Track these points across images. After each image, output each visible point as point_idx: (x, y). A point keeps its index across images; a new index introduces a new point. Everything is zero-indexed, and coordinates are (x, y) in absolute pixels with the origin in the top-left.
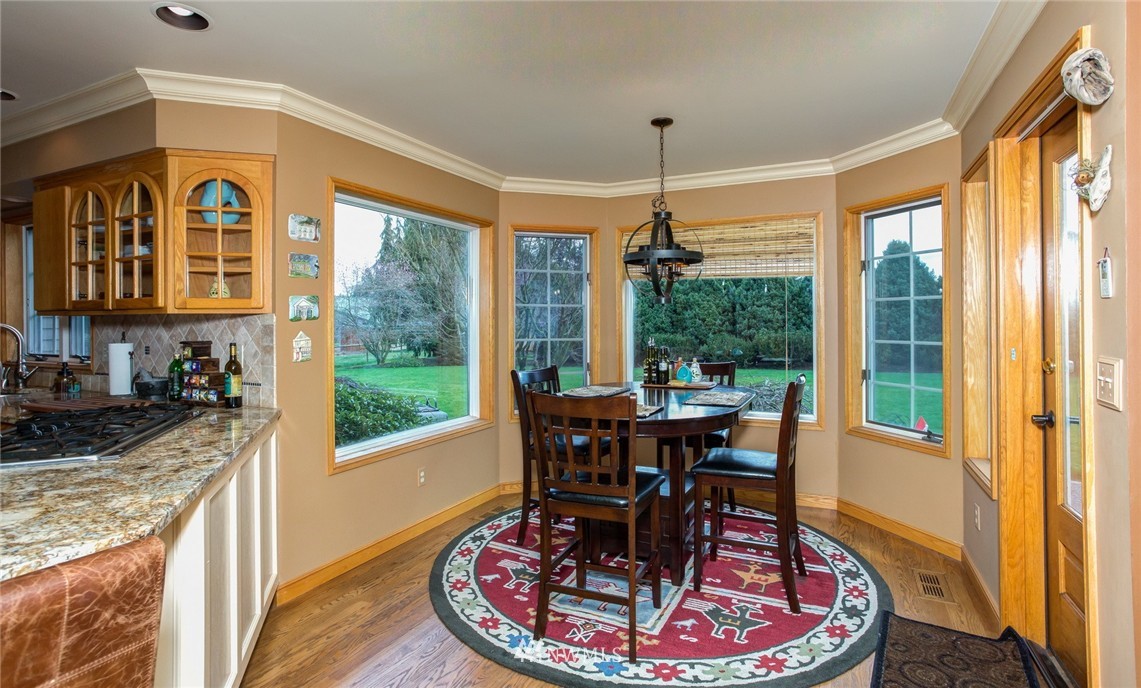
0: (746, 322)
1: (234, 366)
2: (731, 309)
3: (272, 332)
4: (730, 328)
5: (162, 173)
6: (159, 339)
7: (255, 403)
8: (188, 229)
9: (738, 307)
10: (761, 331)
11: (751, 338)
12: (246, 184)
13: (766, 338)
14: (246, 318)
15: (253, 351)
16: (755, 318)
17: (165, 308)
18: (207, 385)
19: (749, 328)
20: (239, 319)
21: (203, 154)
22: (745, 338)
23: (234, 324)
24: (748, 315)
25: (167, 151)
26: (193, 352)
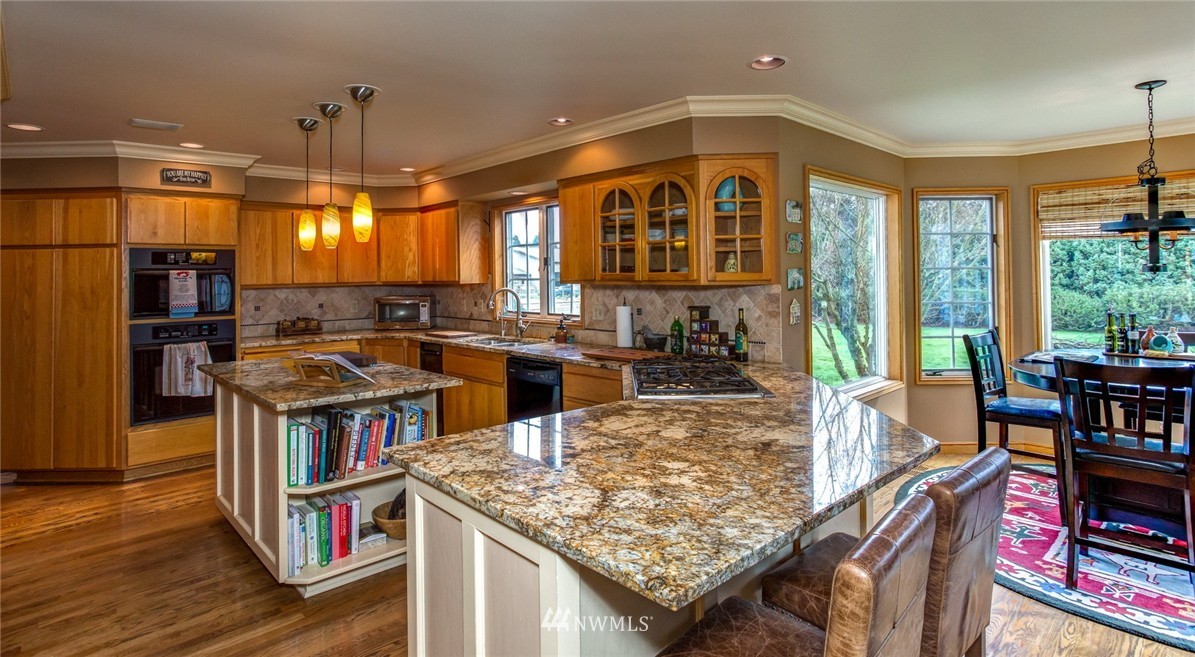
0: (1091, 273)
1: (742, 327)
2: (1066, 258)
3: (779, 300)
4: (1065, 281)
5: (693, 175)
6: (652, 303)
7: (759, 358)
8: (716, 217)
9: (1077, 255)
10: (1115, 285)
11: (1099, 294)
12: (756, 179)
13: (1125, 293)
14: (747, 288)
15: (757, 315)
16: (1104, 268)
17: (699, 280)
18: (717, 342)
19: (1096, 281)
20: (740, 289)
21: (724, 157)
22: (1090, 294)
23: (734, 293)
24: (1093, 265)
25: (700, 157)
26: (700, 315)
